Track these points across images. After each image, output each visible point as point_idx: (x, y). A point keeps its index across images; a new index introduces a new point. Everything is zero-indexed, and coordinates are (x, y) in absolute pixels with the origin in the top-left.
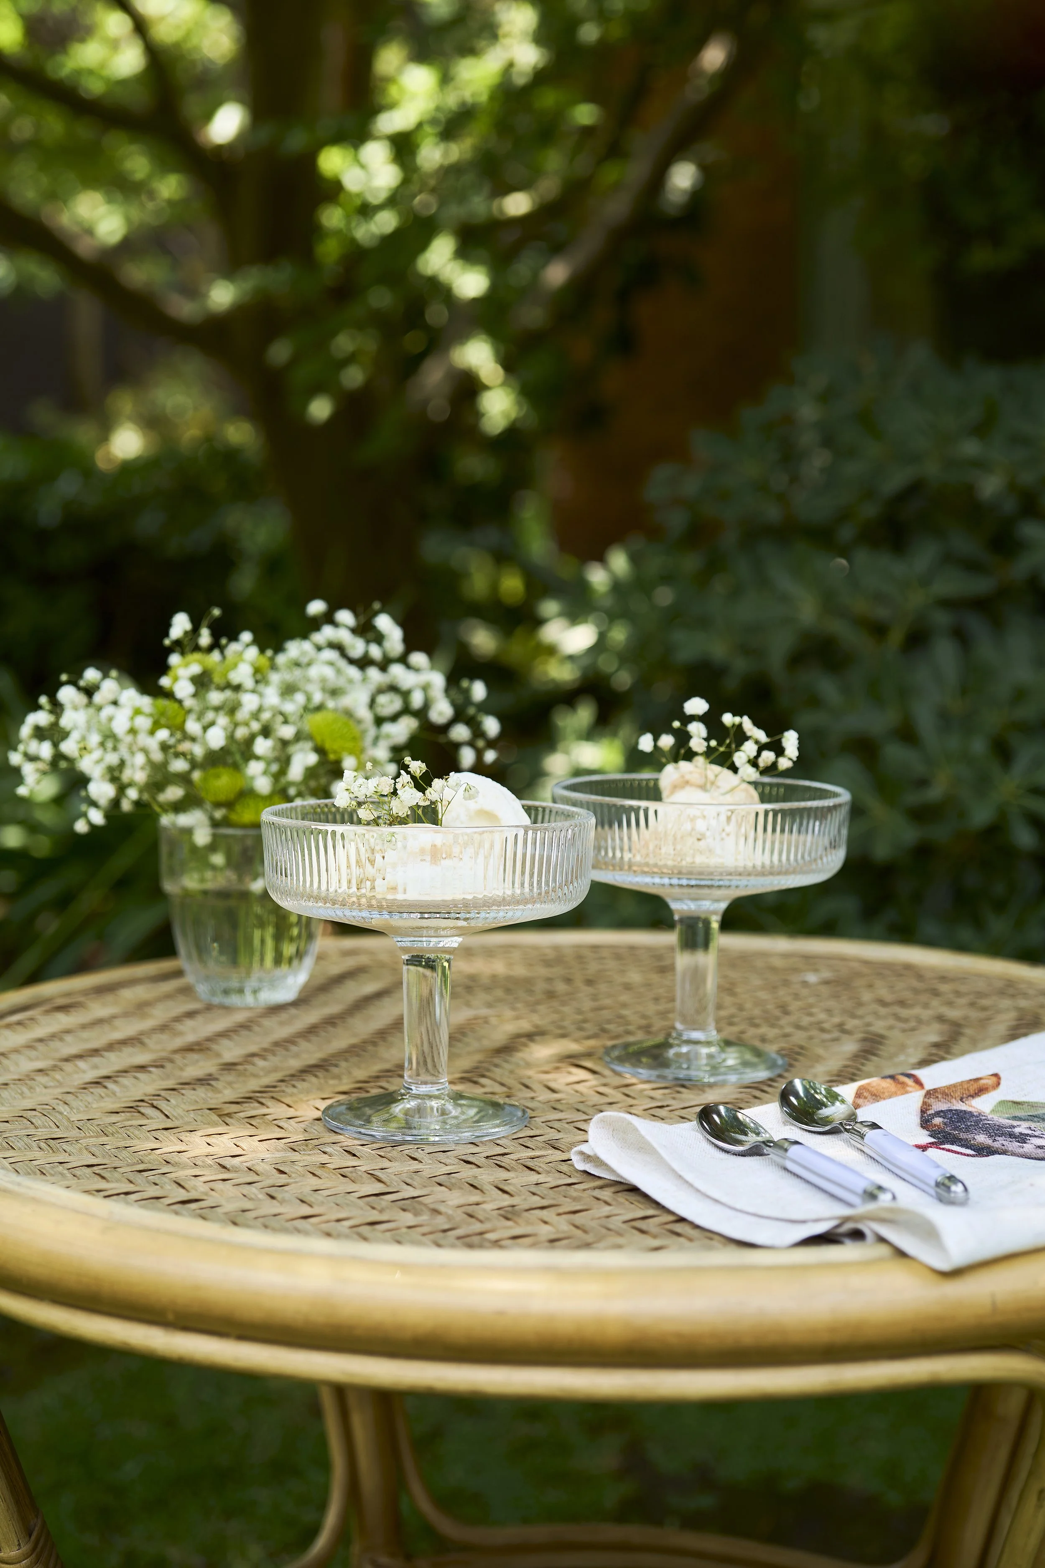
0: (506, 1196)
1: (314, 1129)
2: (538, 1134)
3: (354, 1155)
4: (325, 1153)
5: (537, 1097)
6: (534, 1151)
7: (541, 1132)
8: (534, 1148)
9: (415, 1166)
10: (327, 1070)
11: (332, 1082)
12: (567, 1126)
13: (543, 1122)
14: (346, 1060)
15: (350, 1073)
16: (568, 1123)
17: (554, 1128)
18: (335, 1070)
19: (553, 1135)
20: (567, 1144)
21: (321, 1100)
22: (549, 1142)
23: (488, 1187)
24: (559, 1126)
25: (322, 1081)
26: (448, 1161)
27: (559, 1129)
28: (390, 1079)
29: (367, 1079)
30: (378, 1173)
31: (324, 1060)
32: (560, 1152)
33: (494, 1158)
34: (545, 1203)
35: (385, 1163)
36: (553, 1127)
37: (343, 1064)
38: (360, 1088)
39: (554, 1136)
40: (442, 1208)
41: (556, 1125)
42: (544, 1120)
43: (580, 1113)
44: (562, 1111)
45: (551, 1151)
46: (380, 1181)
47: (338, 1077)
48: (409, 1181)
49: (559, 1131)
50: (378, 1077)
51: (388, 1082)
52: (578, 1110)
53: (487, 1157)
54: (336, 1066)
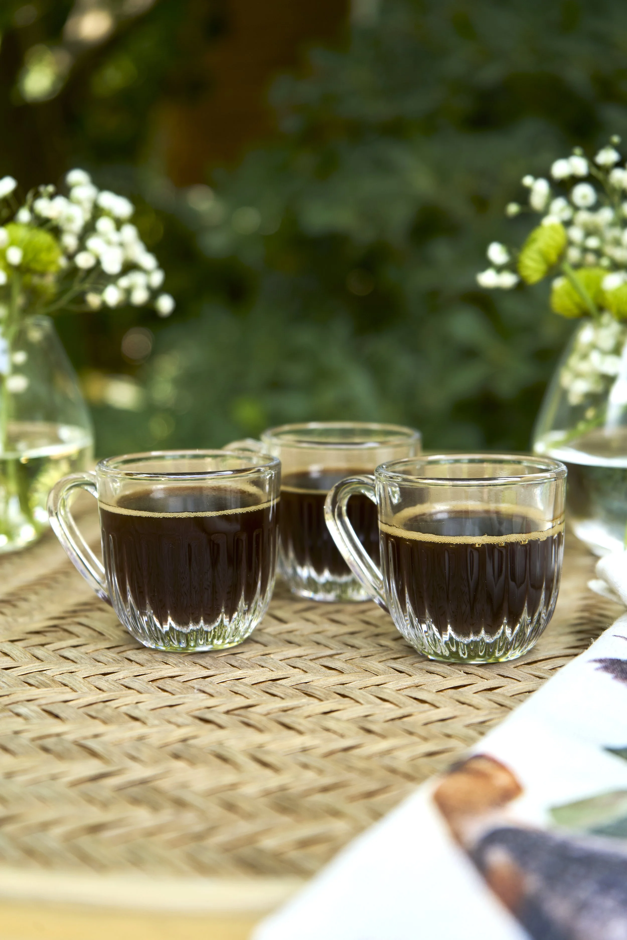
0: (268, 772)
1: (3, 682)
2: (282, 677)
3: (57, 716)
4: (18, 715)
5: (264, 628)
6: (284, 701)
7: (285, 673)
8: (282, 696)
9: (138, 729)
10: (14, 606)
11: (21, 620)
12: (312, 664)
13: (281, 660)
14: (36, 593)
15: (41, 608)
16: (311, 660)
17: (298, 668)
18: (23, 605)
19: (298, 677)
20: (322, 690)
21: (9, 643)
22: (298, 687)
23: (243, 760)
24: (303, 665)
25: (10, 619)
26: (180, 720)
27: (305, 669)
28: (88, 614)
29: (62, 615)
30: (92, 744)
31: (12, 594)
32: (316, 701)
33: (236, 712)
34: (326, 780)
35: (99, 727)
36: (297, 666)
37: (33, 598)
38: (55, 626)
39: (302, 678)
40: (187, 796)
41: (299, 663)
42: (282, 658)
43: (321, 647)
44: (299, 645)
45: (306, 700)
46: (93, 754)
47: (28, 613)
48: (134, 753)
49: (306, 672)
50: (75, 612)
51: (87, 617)
52: (318, 643)
53: (228, 712)
54: (25, 600)
